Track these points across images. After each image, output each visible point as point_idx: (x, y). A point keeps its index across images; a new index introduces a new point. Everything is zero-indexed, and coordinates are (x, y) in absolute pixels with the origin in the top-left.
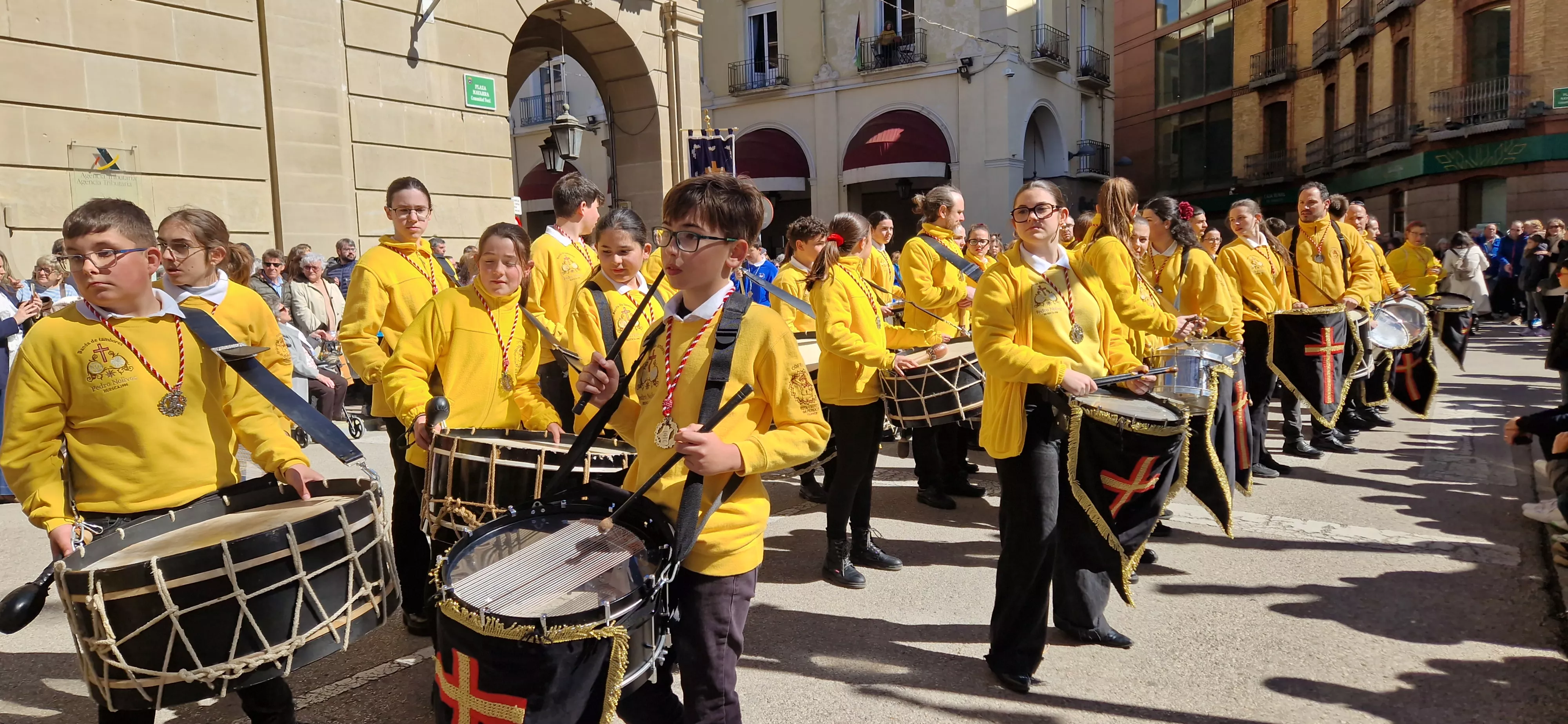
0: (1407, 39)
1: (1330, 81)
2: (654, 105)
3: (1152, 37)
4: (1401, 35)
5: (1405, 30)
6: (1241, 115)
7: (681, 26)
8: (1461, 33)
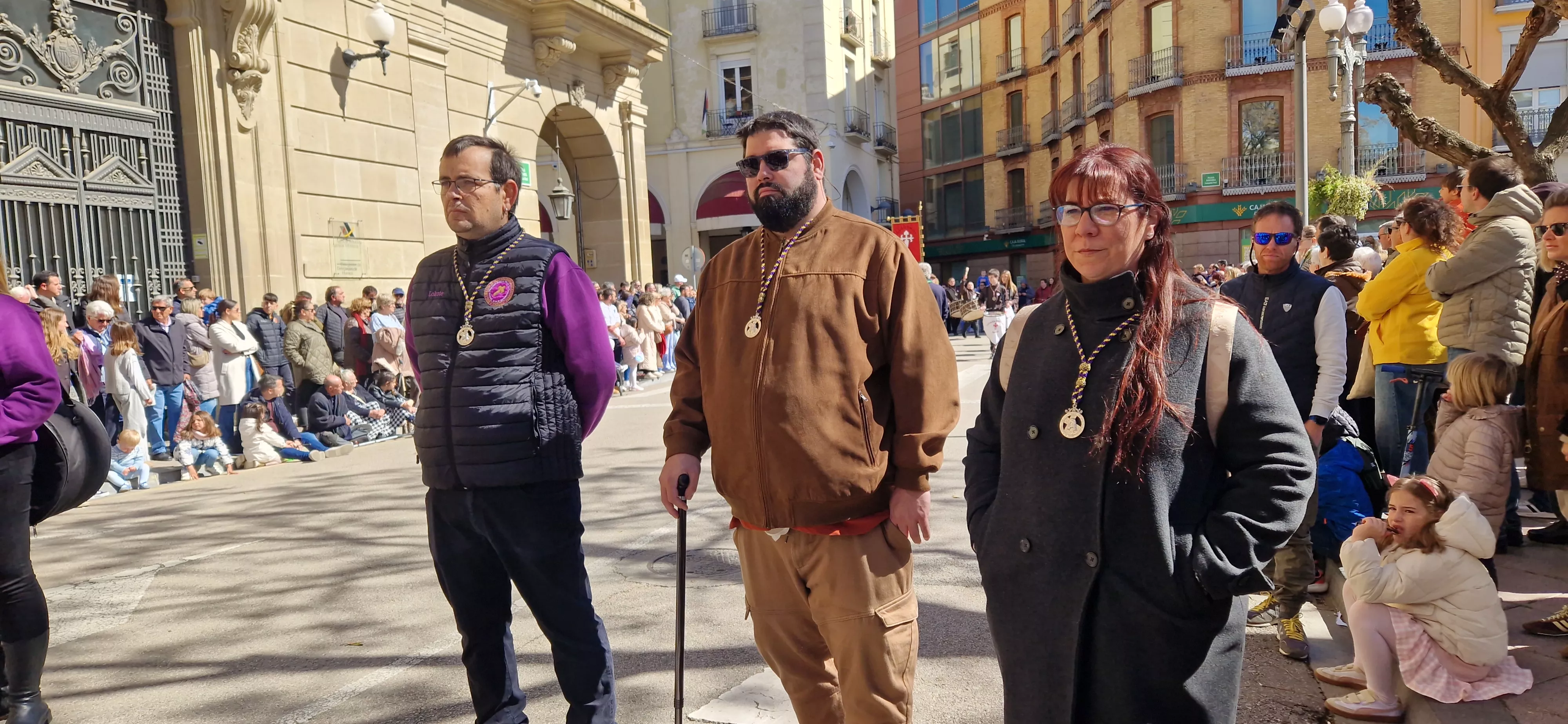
0: (1109, 131)
1: (1055, 155)
2: (616, 178)
3: (919, 110)
4: (1104, 129)
5: (1106, 124)
6: (990, 178)
7: (634, 119)
8: (1143, 131)
